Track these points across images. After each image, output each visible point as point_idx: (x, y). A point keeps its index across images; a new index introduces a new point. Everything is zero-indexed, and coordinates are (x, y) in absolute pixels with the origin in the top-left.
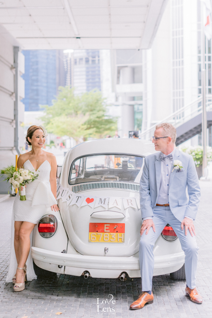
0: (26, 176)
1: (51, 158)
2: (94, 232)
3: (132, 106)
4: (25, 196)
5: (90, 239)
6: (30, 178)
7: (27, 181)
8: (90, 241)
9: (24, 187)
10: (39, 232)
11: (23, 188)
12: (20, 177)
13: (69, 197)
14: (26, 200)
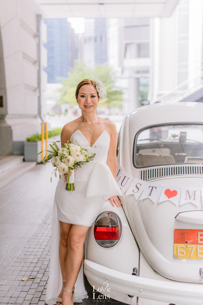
0: (78, 156)
1: (111, 127)
2: (181, 243)
3: (138, 79)
4: (73, 184)
5: (175, 253)
6: (84, 159)
7: (80, 163)
8: (176, 257)
9: (73, 171)
10: (96, 238)
11: (72, 173)
12: (69, 157)
13: (137, 187)
14: (74, 189)
